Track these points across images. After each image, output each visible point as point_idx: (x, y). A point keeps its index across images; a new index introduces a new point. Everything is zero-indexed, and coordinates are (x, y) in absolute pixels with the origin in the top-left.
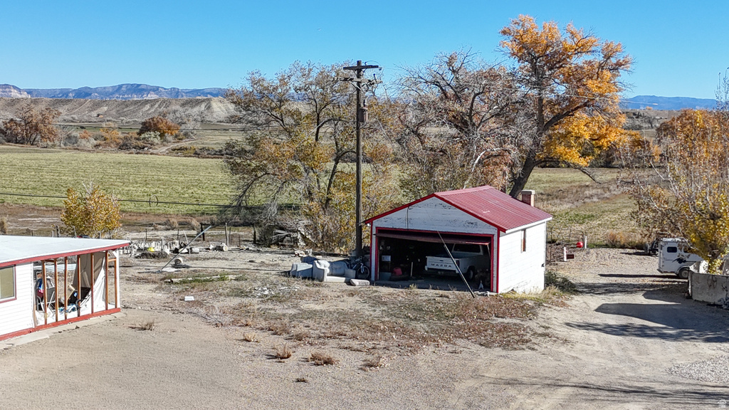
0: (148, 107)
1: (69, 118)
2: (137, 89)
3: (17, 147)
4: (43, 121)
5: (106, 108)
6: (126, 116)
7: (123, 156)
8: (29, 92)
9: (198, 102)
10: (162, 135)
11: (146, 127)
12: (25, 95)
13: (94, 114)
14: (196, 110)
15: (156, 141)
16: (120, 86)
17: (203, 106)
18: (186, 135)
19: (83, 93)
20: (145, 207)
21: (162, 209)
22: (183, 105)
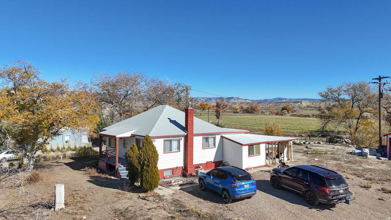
0: (283, 103)
1: (262, 107)
2: (280, 99)
3: (249, 114)
4: (256, 108)
5: (272, 104)
6: (277, 106)
7: (277, 116)
8: (252, 100)
9: (298, 102)
10: (288, 111)
11: (283, 109)
12: (251, 101)
13: (269, 106)
14: (297, 104)
15: (286, 113)
16: (275, 98)
17: (299, 103)
18: (295, 111)
19: (266, 101)
20: (286, 130)
21: (292, 131)
22: (294, 103)
